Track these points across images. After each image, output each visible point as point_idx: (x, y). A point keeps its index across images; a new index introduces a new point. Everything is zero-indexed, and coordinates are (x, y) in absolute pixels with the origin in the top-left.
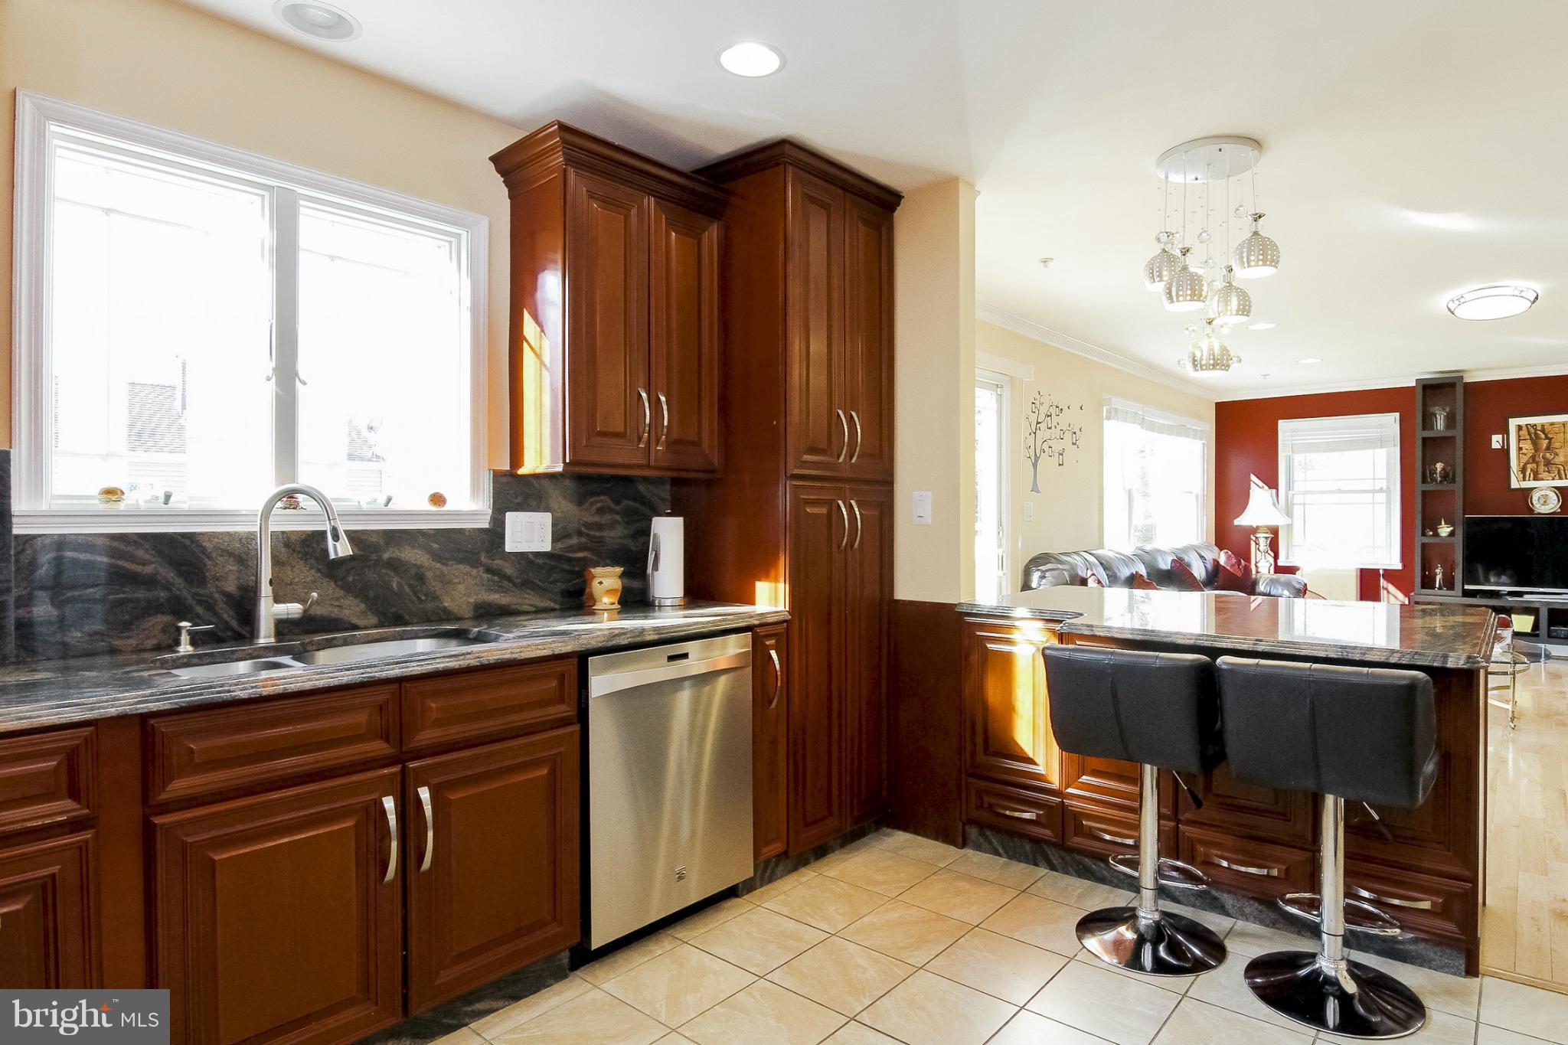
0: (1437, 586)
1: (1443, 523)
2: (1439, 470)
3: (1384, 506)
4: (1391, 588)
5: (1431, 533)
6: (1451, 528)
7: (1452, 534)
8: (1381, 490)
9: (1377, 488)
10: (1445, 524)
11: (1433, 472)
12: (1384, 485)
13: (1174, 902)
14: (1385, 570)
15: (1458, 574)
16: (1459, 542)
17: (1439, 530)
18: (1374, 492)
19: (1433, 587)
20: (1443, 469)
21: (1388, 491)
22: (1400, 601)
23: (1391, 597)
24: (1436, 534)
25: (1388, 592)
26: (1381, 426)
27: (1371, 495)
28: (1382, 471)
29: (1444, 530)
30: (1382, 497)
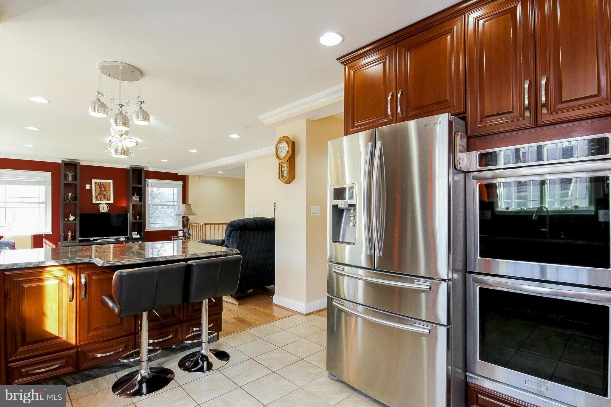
0: (69, 239)
1: (71, 216)
2: (70, 196)
3: (44, 209)
4: (47, 242)
5: (67, 220)
6: (74, 218)
7: (75, 220)
8: (43, 203)
9: (41, 201)
10: (72, 216)
11: (68, 196)
12: (44, 200)
13: (131, 367)
14: (45, 235)
15: (78, 234)
16: (78, 222)
17: (69, 218)
18: (39, 203)
19: (67, 240)
20: (71, 196)
21: (45, 203)
22: (51, 247)
23: (47, 246)
24: (68, 220)
25: (46, 244)
26: (44, 177)
27: (38, 204)
28: (43, 195)
29: (71, 218)
30: (43, 205)
